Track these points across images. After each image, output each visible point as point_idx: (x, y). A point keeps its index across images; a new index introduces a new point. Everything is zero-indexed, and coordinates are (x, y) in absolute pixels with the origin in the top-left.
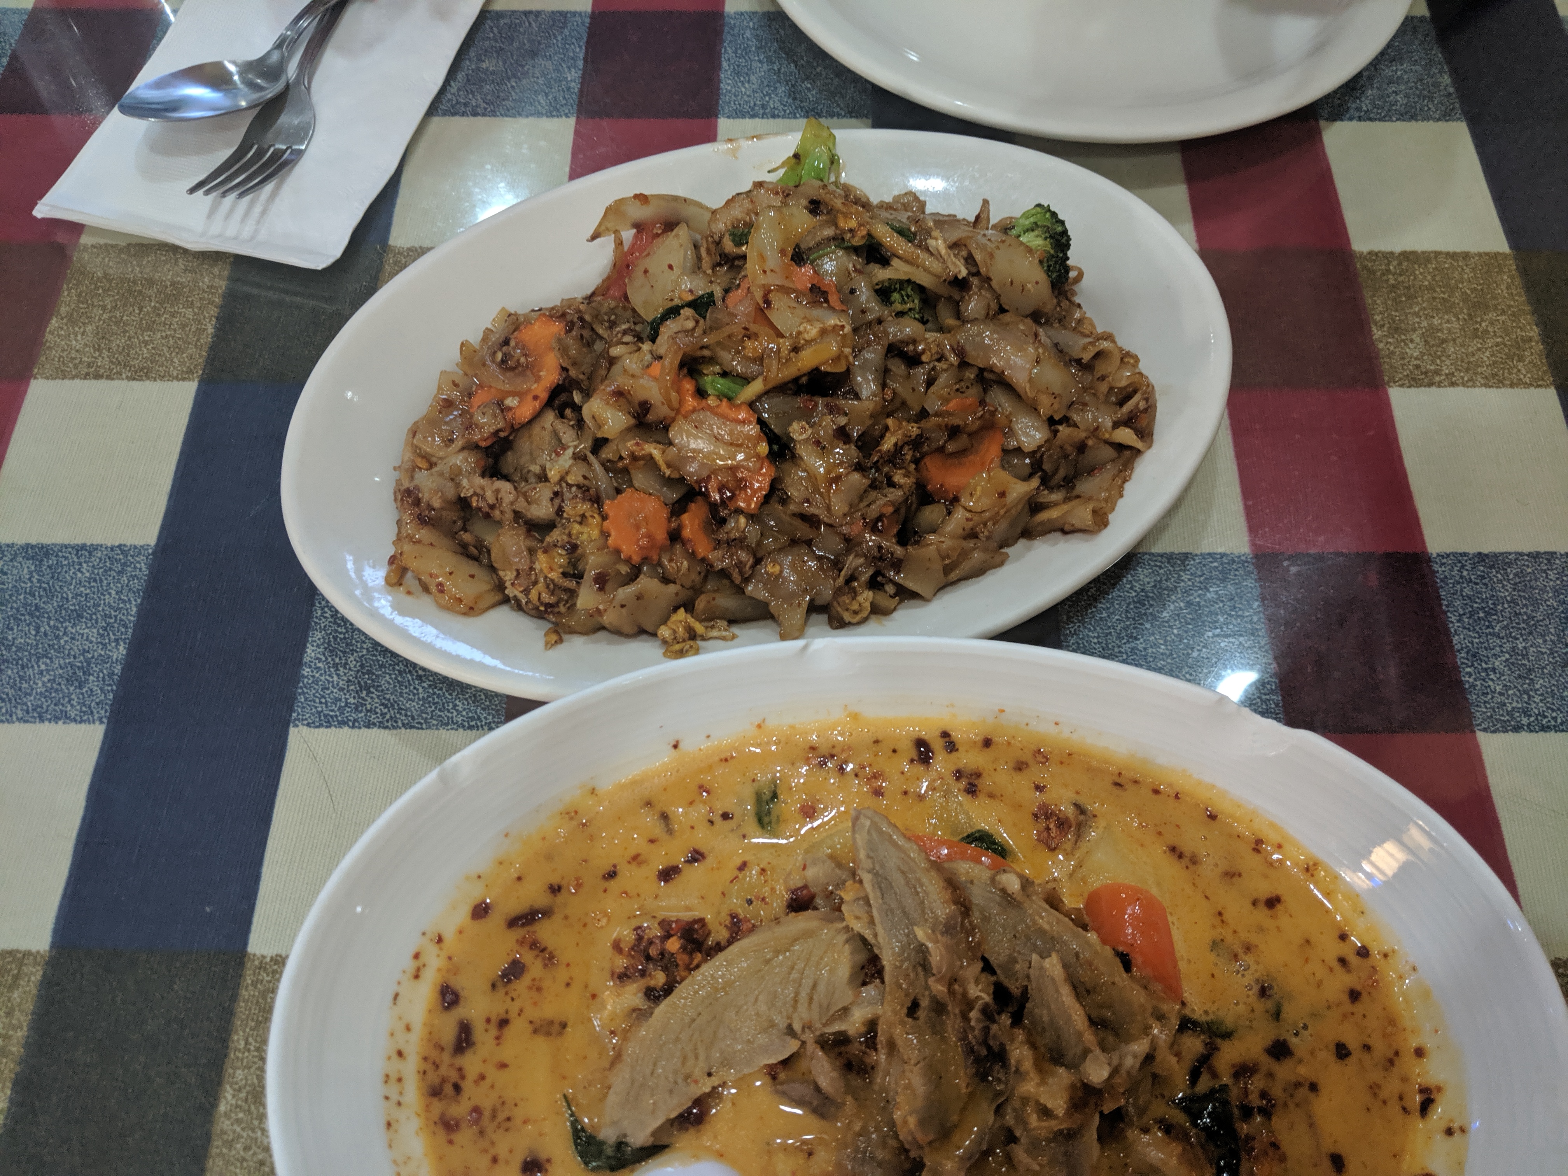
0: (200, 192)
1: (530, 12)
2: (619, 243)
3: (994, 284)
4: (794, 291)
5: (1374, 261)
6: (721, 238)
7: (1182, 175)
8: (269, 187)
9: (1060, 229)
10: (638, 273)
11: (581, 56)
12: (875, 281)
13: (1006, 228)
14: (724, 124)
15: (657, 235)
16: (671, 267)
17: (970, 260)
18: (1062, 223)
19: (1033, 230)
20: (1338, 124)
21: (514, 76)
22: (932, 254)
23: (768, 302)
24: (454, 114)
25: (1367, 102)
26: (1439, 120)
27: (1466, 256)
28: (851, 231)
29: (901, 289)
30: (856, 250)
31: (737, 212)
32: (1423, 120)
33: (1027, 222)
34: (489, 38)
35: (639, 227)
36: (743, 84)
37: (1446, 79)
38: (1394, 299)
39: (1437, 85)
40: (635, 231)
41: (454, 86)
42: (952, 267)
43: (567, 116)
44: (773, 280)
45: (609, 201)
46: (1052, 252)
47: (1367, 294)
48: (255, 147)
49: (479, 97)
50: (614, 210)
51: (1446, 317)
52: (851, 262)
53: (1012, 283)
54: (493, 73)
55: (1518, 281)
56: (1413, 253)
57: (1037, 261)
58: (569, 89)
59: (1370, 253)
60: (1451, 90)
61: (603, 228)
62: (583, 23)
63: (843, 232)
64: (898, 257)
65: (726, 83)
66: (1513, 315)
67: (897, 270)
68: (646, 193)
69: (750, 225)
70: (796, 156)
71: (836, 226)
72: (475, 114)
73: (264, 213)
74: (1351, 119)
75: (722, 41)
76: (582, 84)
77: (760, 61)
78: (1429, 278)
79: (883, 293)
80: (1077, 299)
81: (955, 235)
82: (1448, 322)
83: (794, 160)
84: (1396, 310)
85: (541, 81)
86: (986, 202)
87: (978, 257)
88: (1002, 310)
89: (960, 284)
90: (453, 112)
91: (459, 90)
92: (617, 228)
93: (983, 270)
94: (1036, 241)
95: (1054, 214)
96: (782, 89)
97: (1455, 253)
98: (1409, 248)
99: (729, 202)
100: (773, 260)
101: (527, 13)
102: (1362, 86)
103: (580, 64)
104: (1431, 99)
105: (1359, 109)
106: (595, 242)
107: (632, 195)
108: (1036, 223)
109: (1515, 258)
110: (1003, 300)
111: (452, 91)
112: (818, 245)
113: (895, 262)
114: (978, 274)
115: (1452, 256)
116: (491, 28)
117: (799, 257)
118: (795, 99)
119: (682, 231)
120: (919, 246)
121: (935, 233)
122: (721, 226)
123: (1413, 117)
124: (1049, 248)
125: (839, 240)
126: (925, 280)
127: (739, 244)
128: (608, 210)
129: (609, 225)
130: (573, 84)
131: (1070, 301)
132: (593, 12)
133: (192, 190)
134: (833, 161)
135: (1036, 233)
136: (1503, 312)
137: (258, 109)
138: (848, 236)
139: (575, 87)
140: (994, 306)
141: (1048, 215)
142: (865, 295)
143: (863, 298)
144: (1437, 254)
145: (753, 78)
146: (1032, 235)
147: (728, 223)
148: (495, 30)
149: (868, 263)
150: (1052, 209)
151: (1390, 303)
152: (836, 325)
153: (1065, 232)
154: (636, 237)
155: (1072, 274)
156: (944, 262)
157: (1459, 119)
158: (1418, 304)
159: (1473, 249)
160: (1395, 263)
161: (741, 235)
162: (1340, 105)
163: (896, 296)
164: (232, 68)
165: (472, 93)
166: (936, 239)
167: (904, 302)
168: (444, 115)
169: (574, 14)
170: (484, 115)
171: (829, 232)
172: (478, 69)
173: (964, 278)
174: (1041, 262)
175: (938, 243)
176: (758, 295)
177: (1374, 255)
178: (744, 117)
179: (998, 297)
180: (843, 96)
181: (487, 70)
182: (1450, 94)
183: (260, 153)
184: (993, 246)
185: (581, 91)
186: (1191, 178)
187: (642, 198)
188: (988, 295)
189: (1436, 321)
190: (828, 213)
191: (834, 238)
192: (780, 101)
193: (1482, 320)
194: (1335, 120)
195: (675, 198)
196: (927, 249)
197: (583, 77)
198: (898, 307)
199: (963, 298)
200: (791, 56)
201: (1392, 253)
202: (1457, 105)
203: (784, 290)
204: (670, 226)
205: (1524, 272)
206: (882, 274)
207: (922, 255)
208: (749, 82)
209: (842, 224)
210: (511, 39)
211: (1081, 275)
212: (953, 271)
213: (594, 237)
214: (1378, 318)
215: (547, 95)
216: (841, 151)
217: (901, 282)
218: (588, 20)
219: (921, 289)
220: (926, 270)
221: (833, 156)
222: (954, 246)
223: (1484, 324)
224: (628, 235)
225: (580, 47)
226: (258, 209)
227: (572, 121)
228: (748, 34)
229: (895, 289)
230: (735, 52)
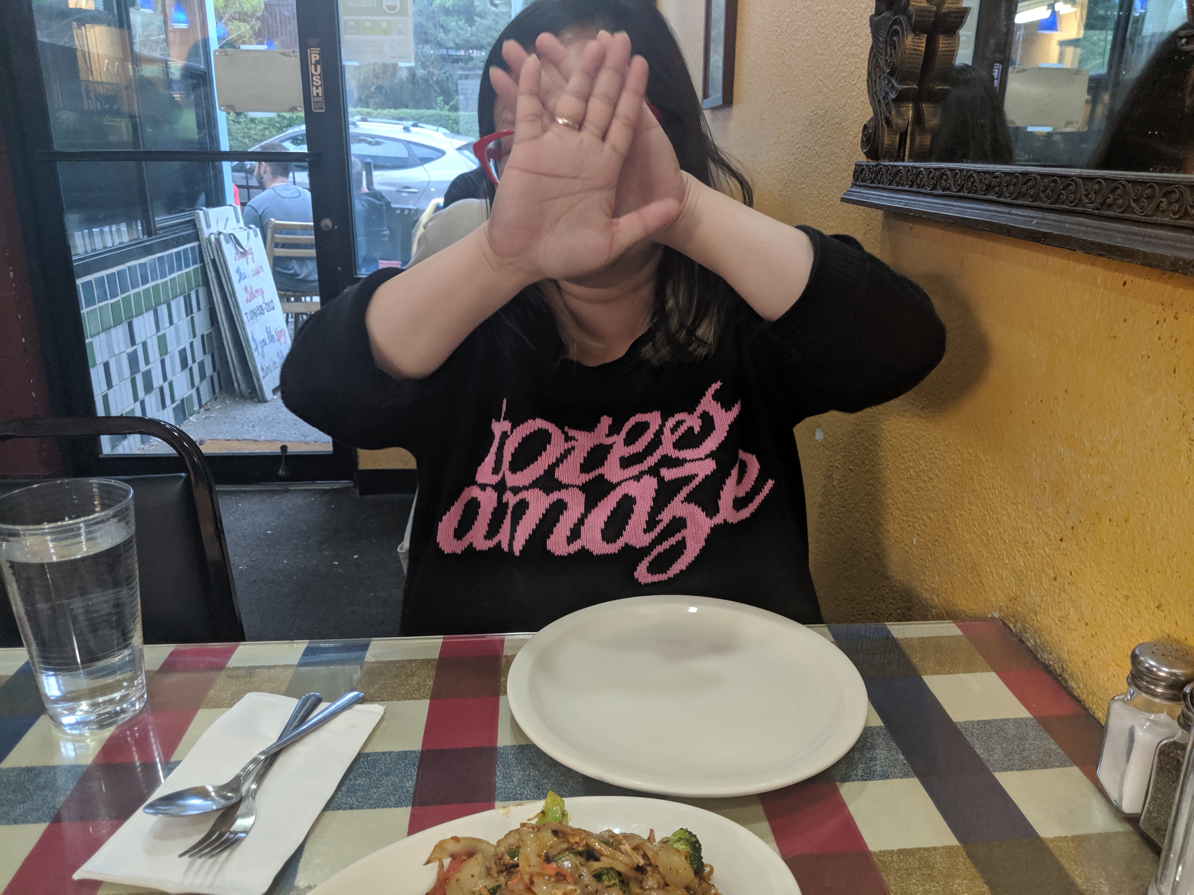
0: (186, 857)
1: (386, 752)
2: (441, 866)
3: (660, 869)
4: (547, 875)
5: (883, 856)
6: (502, 856)
7: (764, 816)
8: (225, 854)
9: (694, 839)
10: (453, 882)
11: (415, 773)
12: (593, 869)
13: (665, 842)
14: (498, 804)
15: (464, 860)
16: (473, 876)
17: (645, 856)
18: (695, 836)
19: (679, 841)
20: (847, 784)
21: (376, 787)
22: (622, 852)
23: (532, 882)
24: (338, 809)
25: (860, 771)
26: (902, 777)
27: (935, 849)
28: (576, 843)
29: (608, 873)
30: (580, 854)
31: (512, 840)
32: (894, 778)
33: (676, 838)
34: (362, 768)
35: (453, 856)
36: (509, 782)
37: (901, 757)
38: (900, 877)
39: (897, 760)
40: (450, 859)
41: (340, 795)
42: (635, 860)
43: (406, 806)
44: (534, 870)
45: (436, 842)
46: (691, 852)
47: (883, 875)
48: (218, 833)
49: (354, 799)
50: (440, 846)
51: (932, 884)
52: (578, 860)
53: (670, 869)
54: (363, 785)
55: (968, 861)
56: (904, 850)
57: (684, 858)
58: (407, 792)
59: (881, 852)
60: (905, 762)
61: (433, 857)
62: (416, 757)
63: (572, 845)
64: (606, 856)
65: (499, 782)
66: (971, 879)
67: (604, 863)
68: (459, 836)
69: (518, 847)
70: (543, 812)
71: (568, 841)
72: (351, 808)
73: (220, 870)
74: (854, 780)
75: (496, 761)
76: (415, 788)
77: (518, 770)
78: (917, 863)
79: (598, 876)
80: (711, 882)
81: (635, 843)
82: (934, 886)
83: (541, 814)
84: (903, 883)
85: (391, 788)
86: (652, 831)
87: (650, 854)
88: (667, 885)
89: (640, 869)
90: (338, 808)
91: (342, 796)
92: (442, 857)
93: (653, 862)
94: (682, 846)
95: (690, 833)
96: (531, 784)
97: (928, 848)
98: (902, 847)
99: (506, 836)
100: (534, 860)
101: (384, 753)
102: (856, 763)
103: (415, 778)
104: (895, 767)
105: (856, 775)
106: (428, 865)
107: (450, 837)
108: (680, 838)
109: (963, 848)
110: (667, 879)
111: (338, 796)
112: (559, 853)
113: (603, 858)
114: (650, 864)
115: (927, 850)
116: (363, 762)
117: (548, 859)
118: (539, 789)
119: (479, 856)
120: (615, 849)
121: (624, 842)
122: (503, 849)
123: (887, 777)
124: (689, 850)
125: (570, 849)
126: (621, 868)
127: (512, 858)
128: (436, 846)
129: (437, 855)
130: (410, 789)
131: (708, 883)
132: (422, 751)
133: (182, 855)
134: (564, 814)
135: (681, 842)
136: (965, 879)
137: (222, 811)
138: (575, 846)
139: (411, 790)
140: (662, 882)
141: (687, 833)
142: (587, 878)
143: (586, 880)
144: (919, 849)
145: (514, 779)
146: (679, 843)
147: (507, 847)
148: (365, 763)
149: (588, 861)
150: (689, 830)
151: (898, 879)
152: (572, 890)
153: (697, 841)
154: (451, 862)
155: (707, 869)
156: (631, 857)
157: (913, 777)
158: (914, 878)
159: (938, 845)
160: (896, 856)
161: (514, 852)
162: (846, 774)
163: (605, 877)
164: (210, 789)
165: (350, 797)
166: (624, 844)
167: (610, 880)
168: (333, 810)
169: (411, 752)
170: (357, 808)
171: (565, 846)
172: (355, 784)
173: (642, 866)
174: (686, 858)
175: (626, 847)
176: (526, 878)
177: (883, 853)
178: (510, 800)
179: (664, 877)
180: (567, 786)
181: (360, 784)
182: (905, 764)
183: (221, 835)
184: (657, 849)
185: (415, 792)
186: (771, 818)
187: (456, 839)
188: (658, 876)
189: (927, 887)
190: (563, 837)
191: (567, 849)
192: (531, 791)
193: (953, 884)
194: (845, 782)
195: (475, 839)
196: (620, 851)
197: (416, 784)
198: (606, 883)
199: (643, 879)
200: (535, 766)
201: (892, 851)
202: (911, 770)
203: (542, 875)
204: (471, 855)
205: (971, 855)
206: (596, 865)
207: (618, 854)
208: (512, 782)
209: (572, 840)
210: (374, 767)
211: (712, 869)
212: (636, 861)
213: (428, 862)
214: (893, 888)
215: (394, 795)
216: (567, 808)
217: (606, 868)
218: (419, 755)
219: (619, 874)
220: (620, 862)
221: (564, 811)
222: (636, 849)
223: (955, 886)
224: (447, 861)
225: (415, 769)
226: (216, 868)
227: (409, 809)
228: (511, 757)
229: (604, 874)
230: (504, 767)
